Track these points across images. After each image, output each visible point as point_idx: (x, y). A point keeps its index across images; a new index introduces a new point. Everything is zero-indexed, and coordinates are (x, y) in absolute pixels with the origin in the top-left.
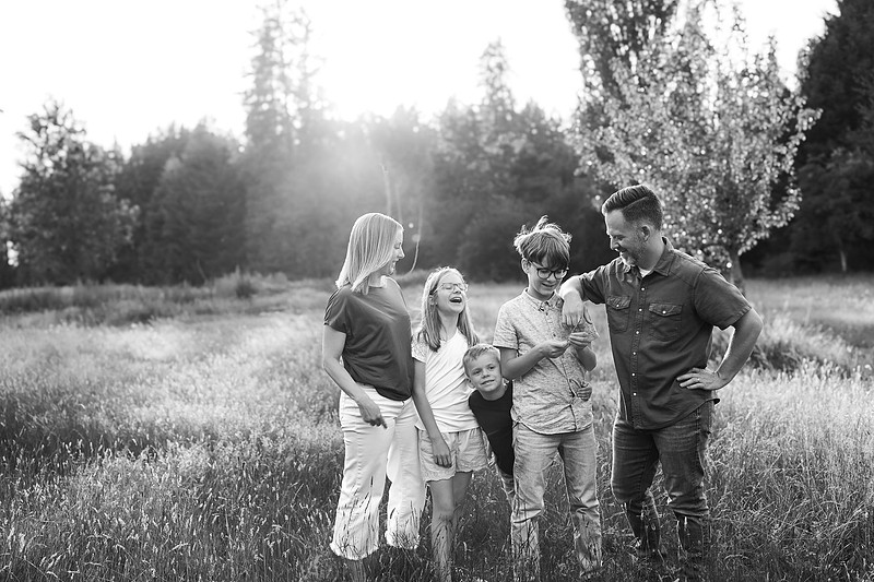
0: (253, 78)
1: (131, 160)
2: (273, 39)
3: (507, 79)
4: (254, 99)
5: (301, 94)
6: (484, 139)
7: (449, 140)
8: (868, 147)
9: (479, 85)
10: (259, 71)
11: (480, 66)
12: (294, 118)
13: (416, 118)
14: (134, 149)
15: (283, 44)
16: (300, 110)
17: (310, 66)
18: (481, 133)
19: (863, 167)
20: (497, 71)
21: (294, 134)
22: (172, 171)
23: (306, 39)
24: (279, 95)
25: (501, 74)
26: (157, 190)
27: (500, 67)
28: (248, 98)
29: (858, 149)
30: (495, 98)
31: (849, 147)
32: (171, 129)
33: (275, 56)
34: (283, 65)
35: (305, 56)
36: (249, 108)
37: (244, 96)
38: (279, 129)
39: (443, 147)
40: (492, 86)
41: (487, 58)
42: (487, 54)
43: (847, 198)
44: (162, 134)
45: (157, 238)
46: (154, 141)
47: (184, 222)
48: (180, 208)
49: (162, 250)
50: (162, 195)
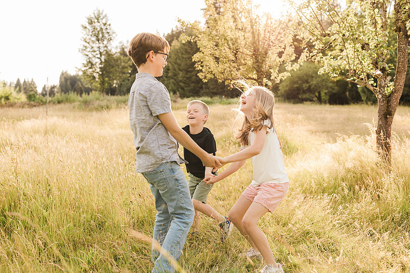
37: (204, 11)
45: (167, 77)
47: (177, 70)
48: (176, 63)
49: (168, 82)
50: (170, 57)
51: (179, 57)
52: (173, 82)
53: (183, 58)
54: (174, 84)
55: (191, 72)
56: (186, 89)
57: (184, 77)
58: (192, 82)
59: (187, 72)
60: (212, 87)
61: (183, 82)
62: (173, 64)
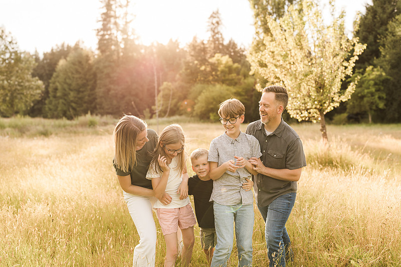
0: (101, 23)
1: (43, 60)
2: (112, 5)
3: (221, 29)
4: (102, 33)
5: (124, 32)
6: (208, 55)
7: (192, 56)
8: (384, 67)
9: (208, 31)
10: (104, 20)
11: (208, 22)
12: (121, 42)
13: (178, 45)
14: (45, 55)
15: (116, 7)
16: (123, 39)
17: (129, 18)
18: (207, 53)
19: (381, 76)
20: (216, 25)
21: (120, 50)
22: (62, 66)
23: (127, 5)
24: (114, 31)
25: (218, 26)
26: (55, 74)
27: (218, 23)
28: (98, 32)
29: (379, 67)
30: (215, 37)
31: (375, 66)
32: (63, 46)
33: (112, 13)
34: (116, 17)
35: (126, 14)
36: (99, 37)
37: (97, 31)
38: (113, 47)
39: (189, 58)
40: (214, 31)
41: (212, 18)
42: (212, 16)
43: (373, 90)
44: (58, 48)
45: (55, 97)
46: (54, 51)
47: (67, 90)
48: (66, 83)
49: (57, 102)
50: (57, 76)
51: (69, 76)
53: (73, 77)
54: (65, 104)
55: (83, 92)
56: (78, 109)
57: (75, 97)
58: (85, 102)
59: (78, 91)
60: (107, 107)
61: (75, 103)
62: (62, 83)
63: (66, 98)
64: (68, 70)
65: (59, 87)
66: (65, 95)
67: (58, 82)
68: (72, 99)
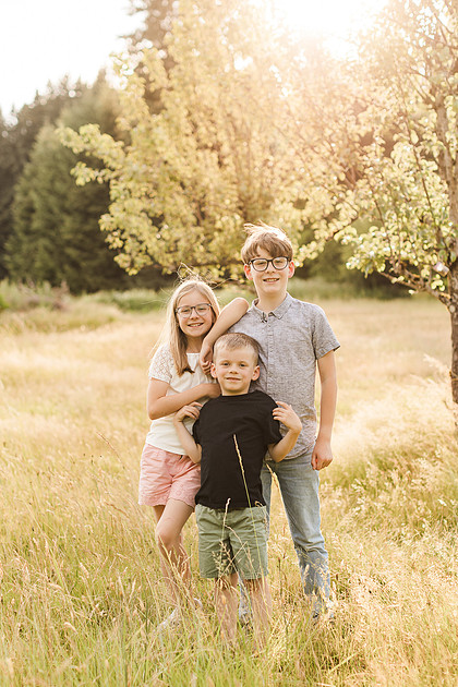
0: (144, 15)
10: (153, 6)
22: (45, 143)
26: (28, 168)
28: (134, 43)
32: (64, 86)
37: (130, 40)
44: (52, 91)
45: (27, 232)
46: (43, 102)
47: (56, 210)
48: (52, 192)
49: (32, 246)
50: (34, 174)
51: (60, 172)
52: (46, 249)
54: (51, 253)
56: (84, 264)
57: (76, 232)
61: (76, 247)
62: (45, 193)
63: (53, 234)
64: (59, 156)
65: (37, 205)
66: (52, 225)
67: (36, 190)
68: (67, 237)
